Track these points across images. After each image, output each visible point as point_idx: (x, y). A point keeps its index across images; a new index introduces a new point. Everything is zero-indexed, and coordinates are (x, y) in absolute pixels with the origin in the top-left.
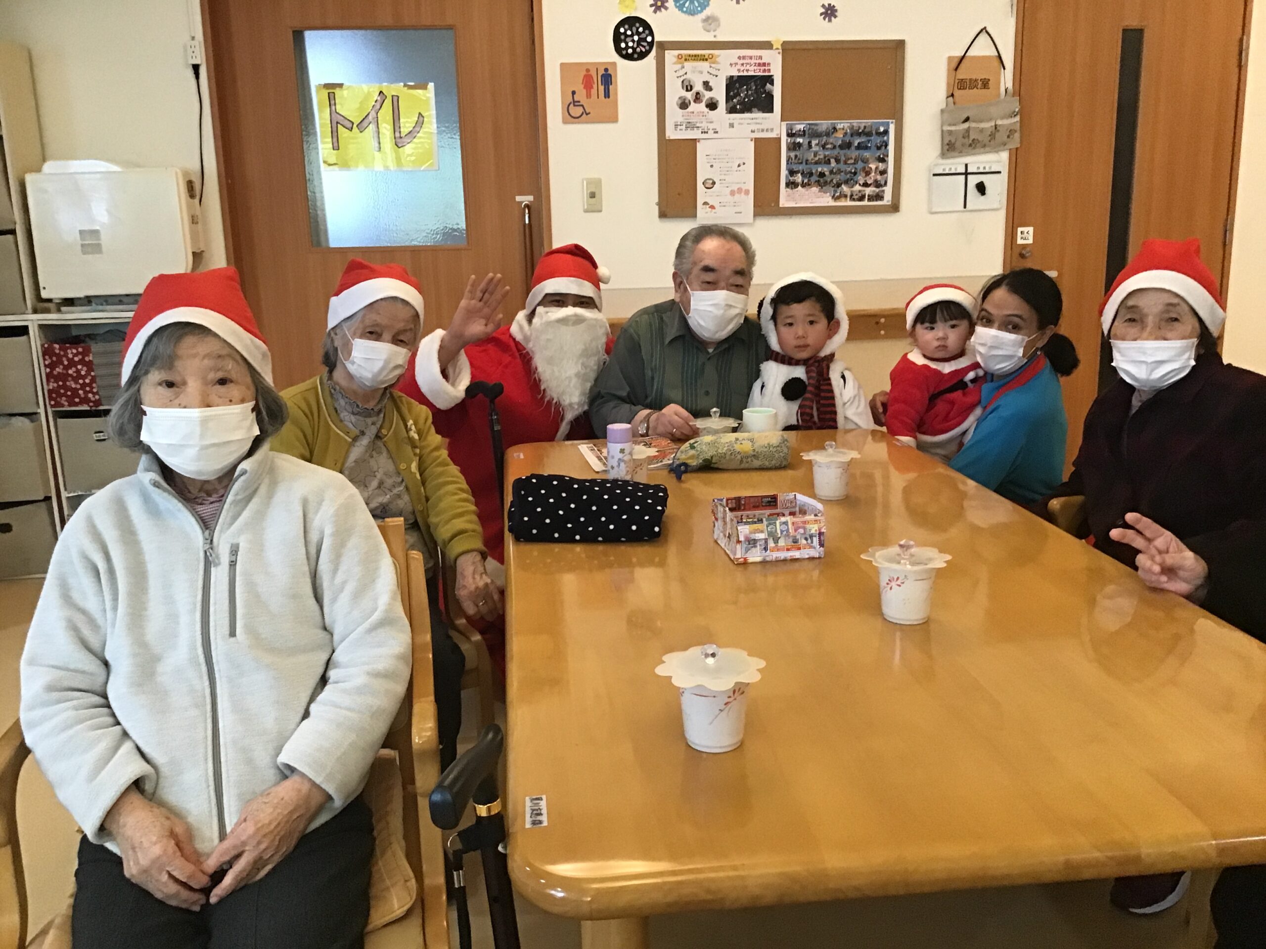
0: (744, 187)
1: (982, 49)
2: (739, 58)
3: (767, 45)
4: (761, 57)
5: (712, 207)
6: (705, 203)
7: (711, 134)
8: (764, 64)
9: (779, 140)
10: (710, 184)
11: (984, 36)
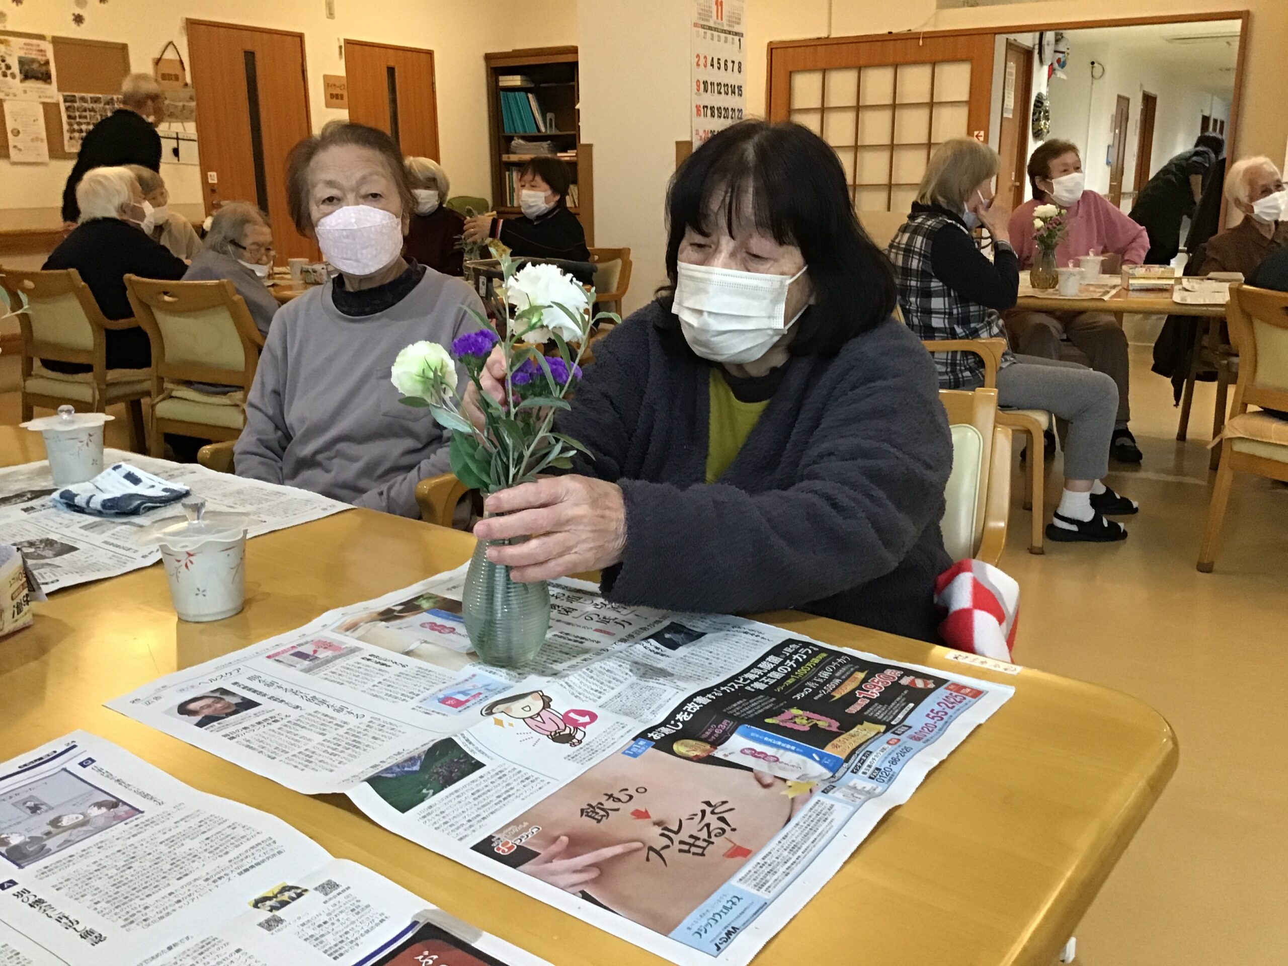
0: (40, 136)
1: (170, 55)
2: (25, 44)
3: (41, 37)
4: (38, 45)
5: (20, 150)
6: (15, 147)
7: (11, 97)
8: (41, 51)
9: (57, 105)
10: (16, 133)
11: (170, 48)
